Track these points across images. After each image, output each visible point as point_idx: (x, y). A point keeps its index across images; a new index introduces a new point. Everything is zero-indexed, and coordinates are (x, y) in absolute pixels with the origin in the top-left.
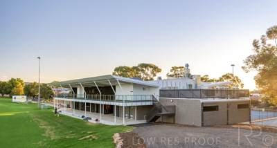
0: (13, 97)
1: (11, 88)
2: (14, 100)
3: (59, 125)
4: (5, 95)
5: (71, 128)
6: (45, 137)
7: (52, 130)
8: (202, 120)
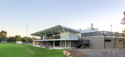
0: (17, 42)
1: (16, 39)
2: (17, 43)
3: (35, 50)
4: (14, 42)
5: (41, 51)
6: (29, 54)
7: (32, 51)
8: (105, 46)
